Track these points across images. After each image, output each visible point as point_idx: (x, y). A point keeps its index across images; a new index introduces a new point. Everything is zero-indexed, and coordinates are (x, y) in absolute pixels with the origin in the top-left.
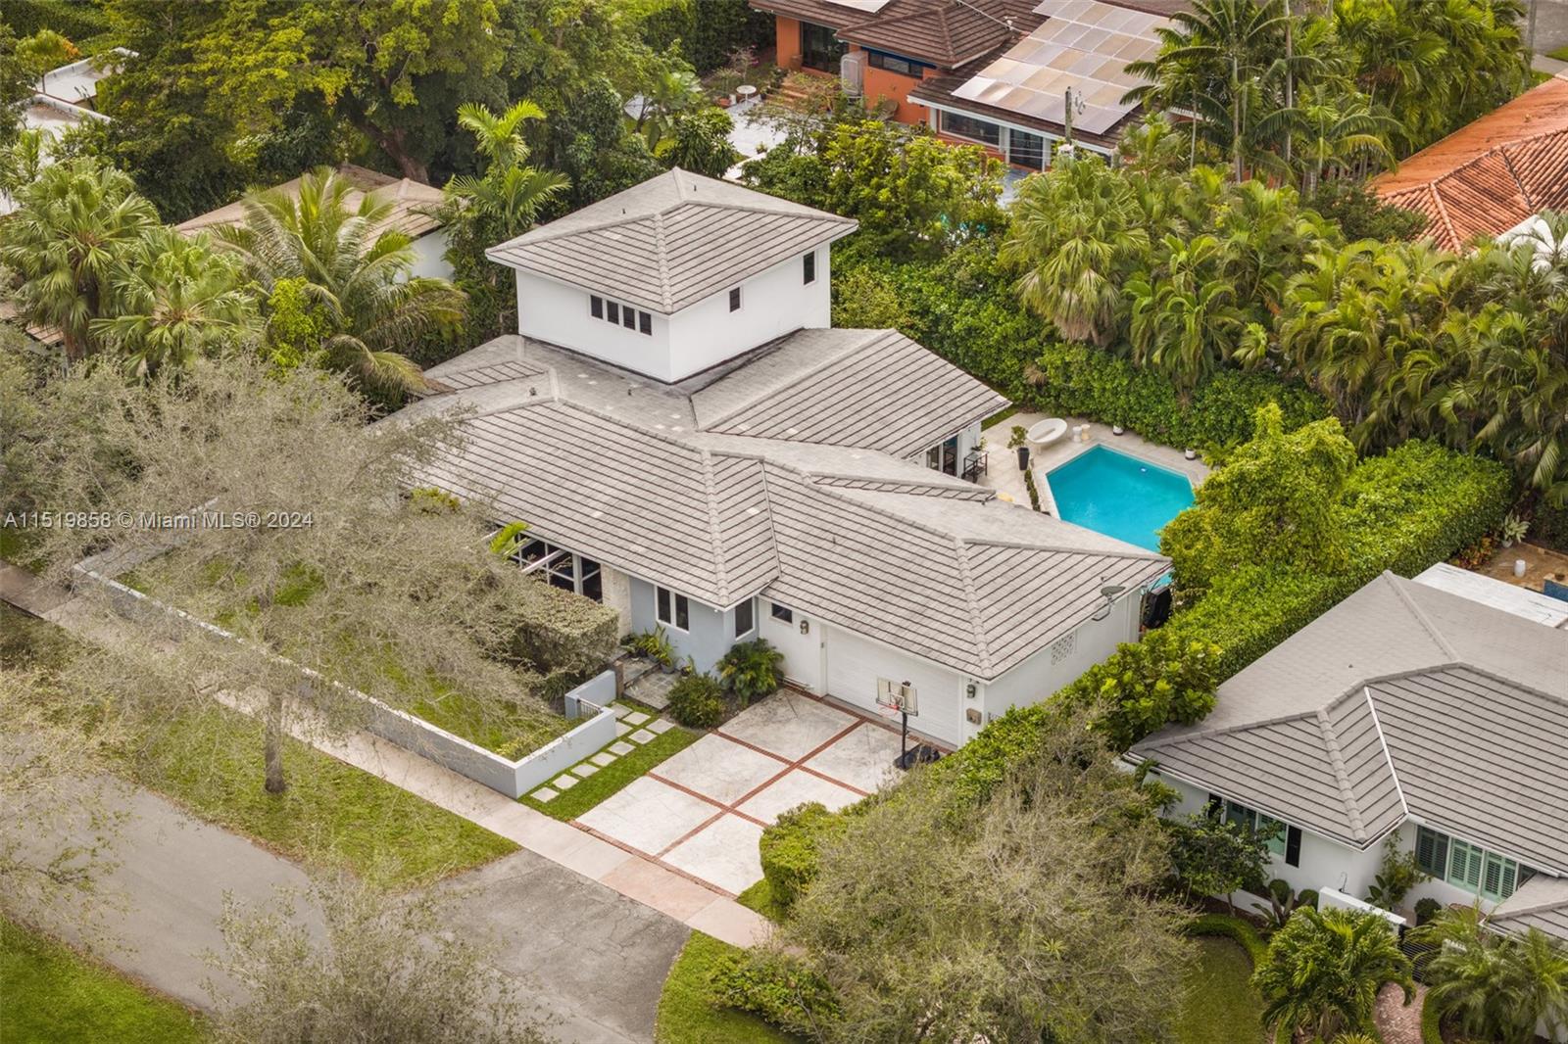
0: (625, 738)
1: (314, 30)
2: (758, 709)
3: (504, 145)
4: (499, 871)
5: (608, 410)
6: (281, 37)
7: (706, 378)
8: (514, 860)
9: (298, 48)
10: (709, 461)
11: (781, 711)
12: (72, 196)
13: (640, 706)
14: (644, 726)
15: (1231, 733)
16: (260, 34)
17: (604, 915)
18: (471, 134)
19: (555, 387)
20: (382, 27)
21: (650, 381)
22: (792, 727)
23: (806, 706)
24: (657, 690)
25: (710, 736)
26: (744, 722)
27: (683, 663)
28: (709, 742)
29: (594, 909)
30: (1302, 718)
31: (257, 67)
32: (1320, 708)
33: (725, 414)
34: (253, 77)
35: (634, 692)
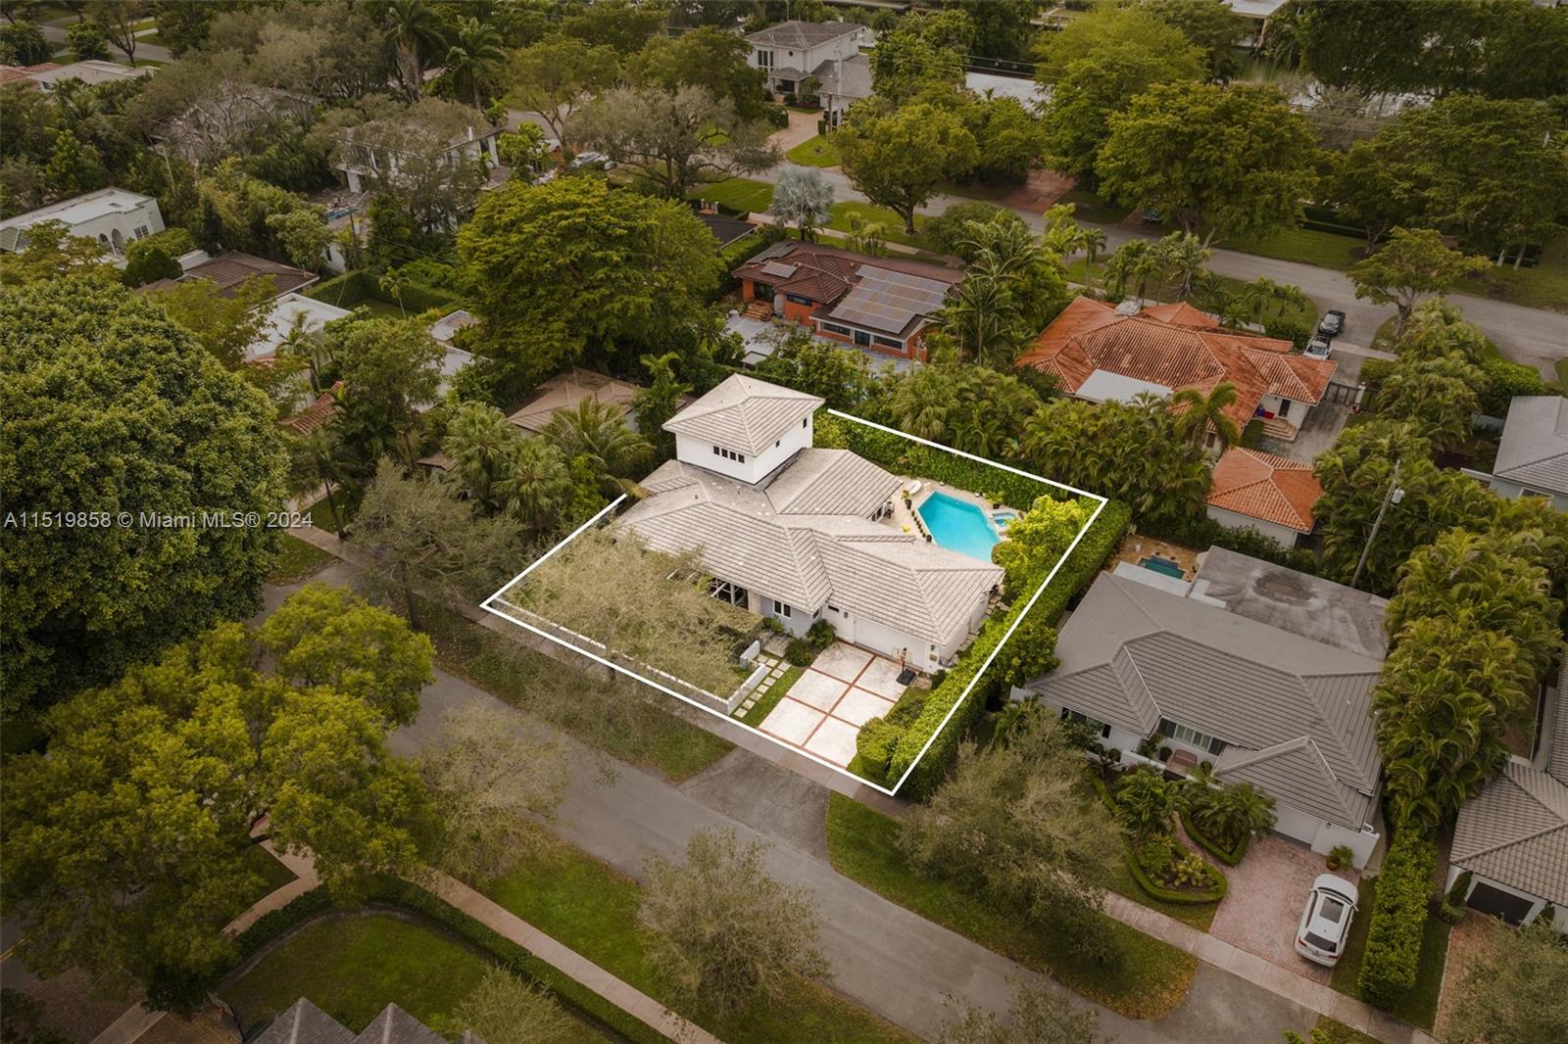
0: (769, 675)
1: (568, 322)
2: (826, 653)
3: (662, 372)
4: (730, 761)
5: (733, 506)
6: (555, 326)
7: (768, 479)
8: (735, 754)
9: (563, 331)
10: (788, 533)
11: (837, 653)
12: (479, 426)
13: (772, 656)
14: (776, 667)
15: (1071, 676)
16: (544, 325)
17: (786, 785)
18: (647, 368)
19: (706, 493)
20: (600, 318)
21: (744, 484)
22: (844, 662)
23: (848, 649)
24: (778, 647)
25: (808, 671)
26: (821, 661)
27: (788, 631)
28: (808, 674)
29: (781, 781)
30: (1102, 667)
31: (545, 341)
32: (1109, 661)
33: (787, 503)
34: (544, 346)
35: (767, 648)
